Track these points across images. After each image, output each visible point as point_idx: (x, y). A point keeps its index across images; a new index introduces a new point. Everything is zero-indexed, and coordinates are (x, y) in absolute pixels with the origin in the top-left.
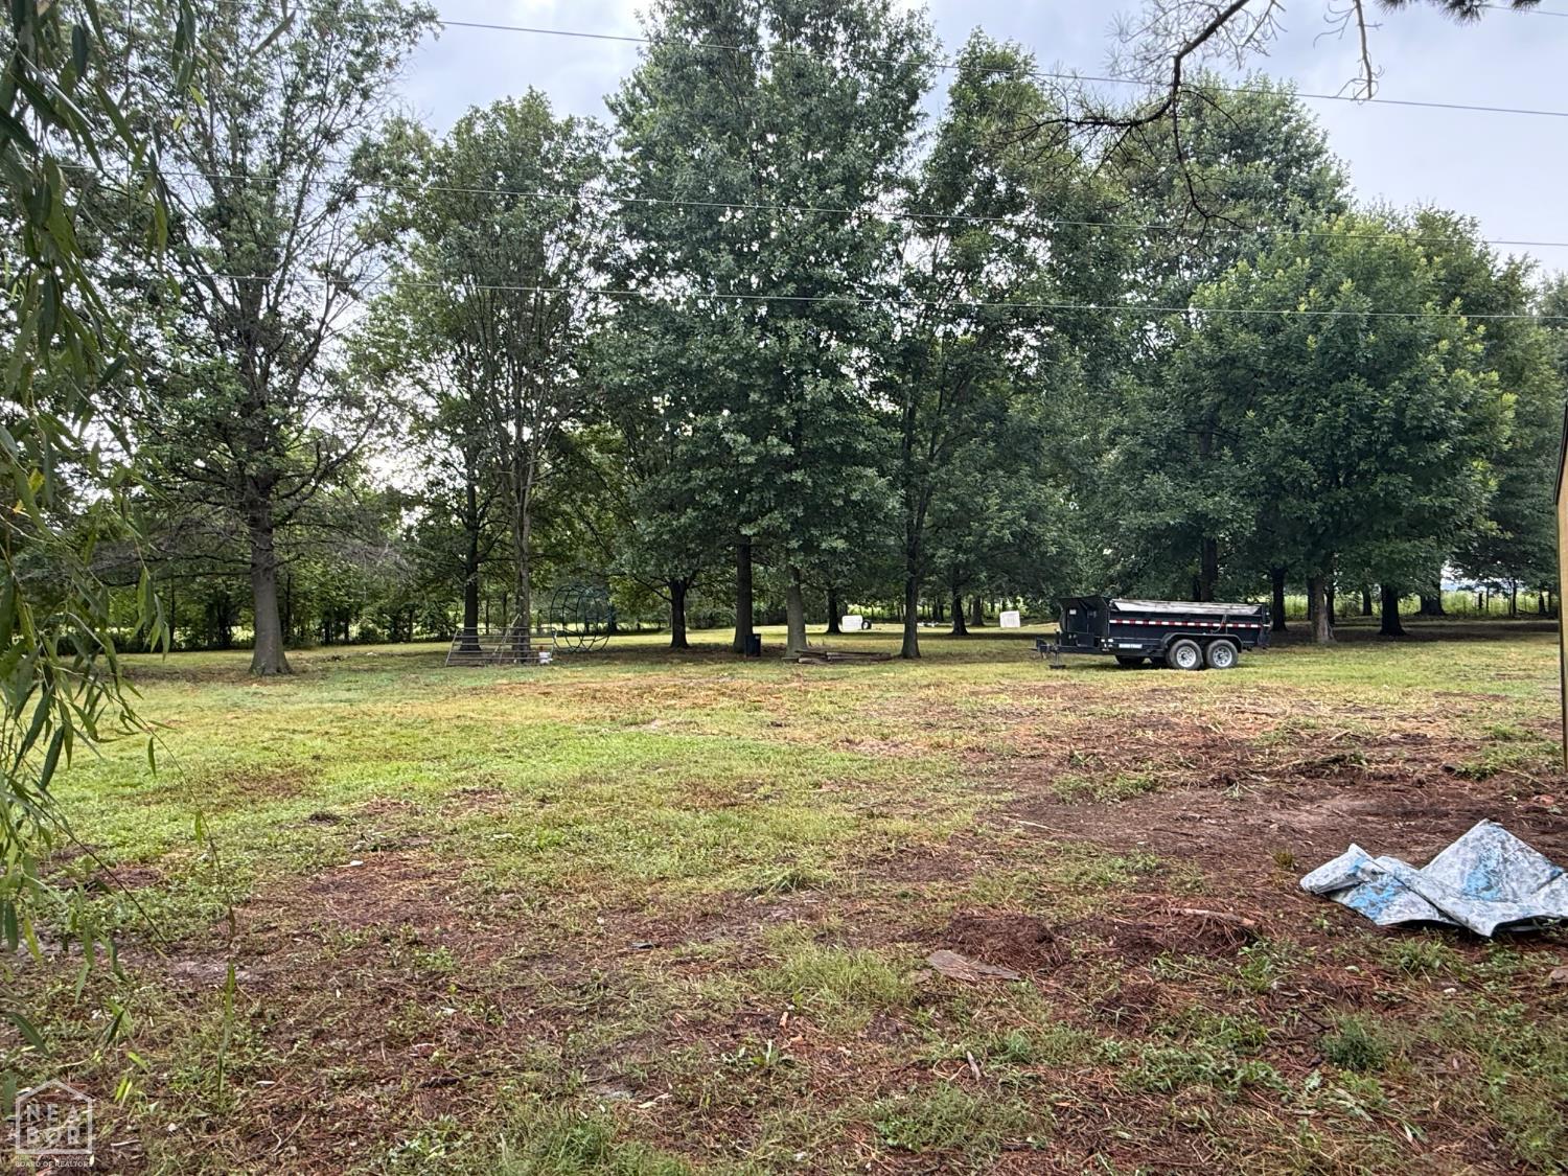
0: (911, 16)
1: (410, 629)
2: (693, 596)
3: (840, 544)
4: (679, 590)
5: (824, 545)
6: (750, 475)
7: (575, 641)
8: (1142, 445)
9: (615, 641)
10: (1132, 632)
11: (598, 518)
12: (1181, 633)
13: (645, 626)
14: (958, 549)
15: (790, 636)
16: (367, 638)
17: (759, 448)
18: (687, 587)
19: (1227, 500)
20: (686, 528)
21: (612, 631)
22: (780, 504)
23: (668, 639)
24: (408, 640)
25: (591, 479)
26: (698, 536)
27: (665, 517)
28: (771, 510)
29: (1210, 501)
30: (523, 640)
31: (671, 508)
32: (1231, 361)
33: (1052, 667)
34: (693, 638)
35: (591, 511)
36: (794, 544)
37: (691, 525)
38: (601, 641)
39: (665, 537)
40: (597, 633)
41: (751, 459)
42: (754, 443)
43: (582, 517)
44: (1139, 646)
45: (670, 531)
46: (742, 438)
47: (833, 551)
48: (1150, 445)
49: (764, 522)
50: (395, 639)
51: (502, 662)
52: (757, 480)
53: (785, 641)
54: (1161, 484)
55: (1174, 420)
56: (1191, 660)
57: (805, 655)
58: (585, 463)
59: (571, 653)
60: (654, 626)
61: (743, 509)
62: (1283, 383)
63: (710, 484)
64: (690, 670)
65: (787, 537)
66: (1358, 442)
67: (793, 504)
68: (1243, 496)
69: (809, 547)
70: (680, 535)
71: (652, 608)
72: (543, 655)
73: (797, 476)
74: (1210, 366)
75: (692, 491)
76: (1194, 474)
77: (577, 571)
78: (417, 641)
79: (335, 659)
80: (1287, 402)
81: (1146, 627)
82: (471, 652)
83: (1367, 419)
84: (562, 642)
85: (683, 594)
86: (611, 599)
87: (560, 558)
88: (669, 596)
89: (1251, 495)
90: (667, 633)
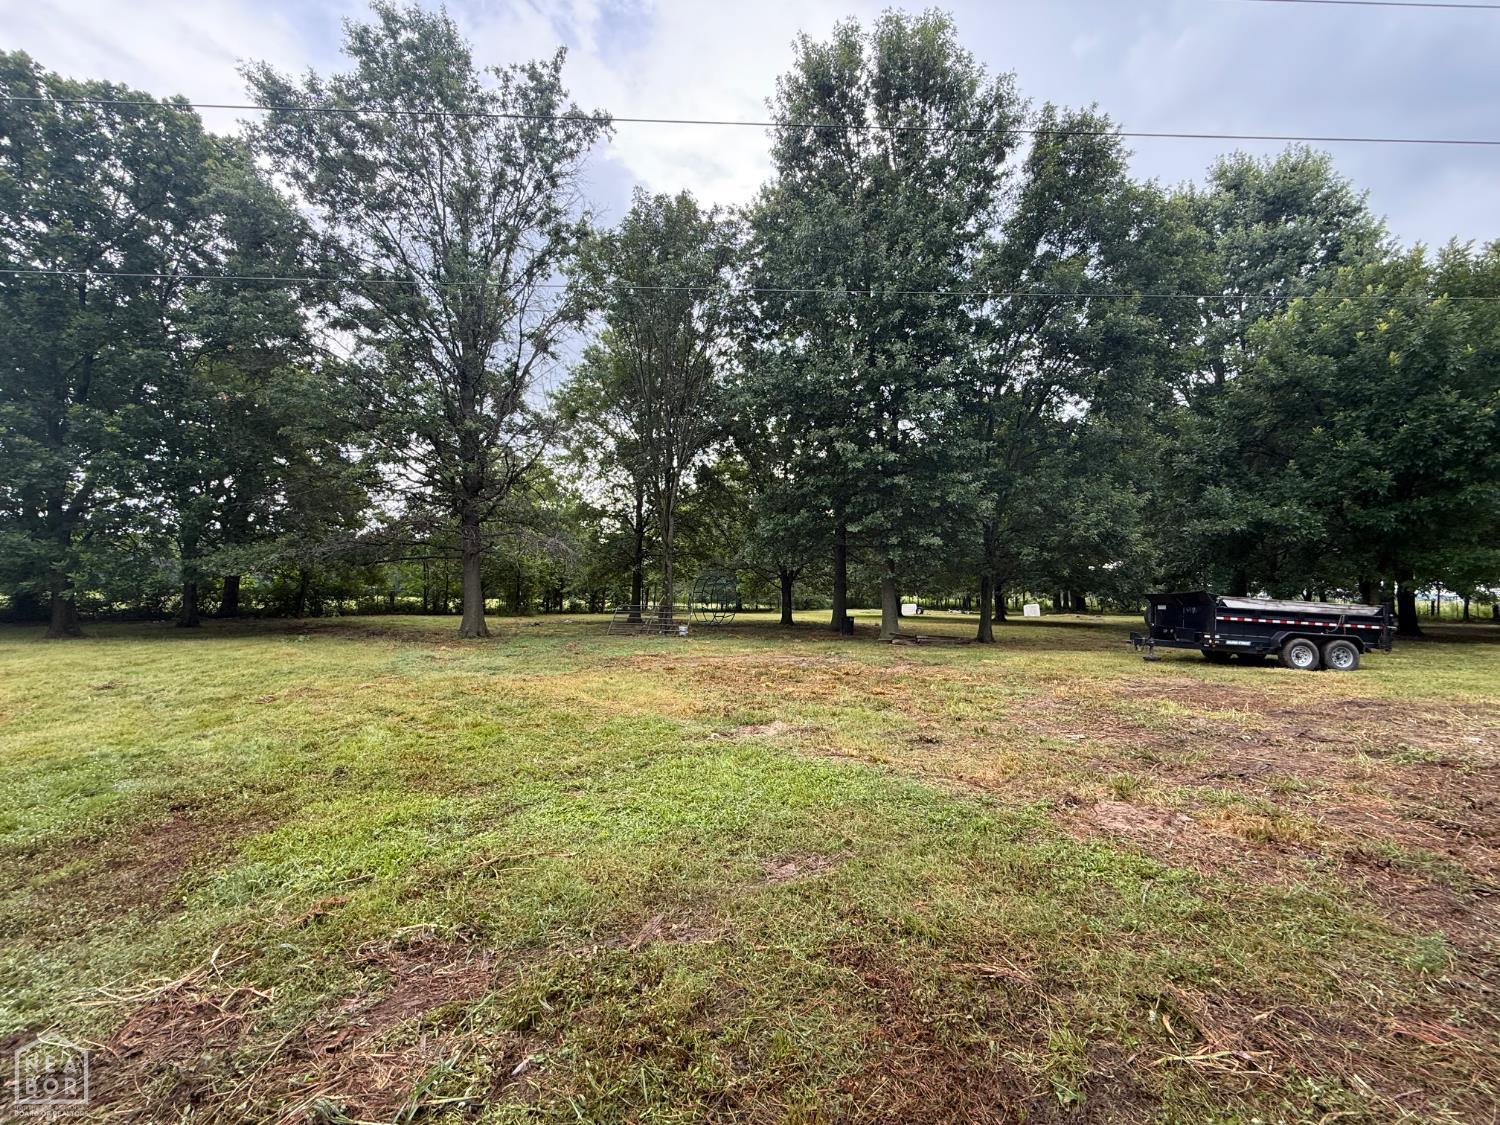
0: (1000, 80)
1: (604, 603)
2: (797, 585)
3: (937, 541)
4: (788, 581)
5: (922, 542)
6: (856, 479)
7: (710, 617)
8: (1198, 462)
9: (740, 617)
10: (1240, 629)
11: (730, 528)
12: (1297, 631)
13: (761, 607)
14: (1043, 548)
15: (883, 617)
16: (575, 609)
17: (865, 456)
18: (794, 579)
19: (1295, 509)
20: (798, 527)
21: (739, 609)
22: (881, 506)
23: (778, 617)
24: (601, 611)
25: (724, 498)
26: (808, 534)
27: (782, 517)
28: (873, 510)
29: (1277, 510)
30: (667, 616)
31: (784, 510)
32: (1295, 383)
33: (1147, 660)
34: (797, 617)
35: (725, 522)
36: (894, 540)
37: (802, 524)
38: (729, 617)
39: (781, 534)
40: (728, 610)
41: (860, 465)
42: (861, 451)
43: (718, 526)
44: (1248, 643)
45: (786, 530)
46: (851, 446)
47: (928, 548)
48: (1205, 462)
49: (868, 521)
50: (593, 610)
51: (650, 632)
52: (862, 484)
53: (880, 622)
54: (1222, 495)
55: (1227, 442)
56: (1307, 660)
57: (897, 637)
58: (719, 485)
59: (706, 625)
60: (767, 607)
61: (848, 510)
62: (1353, 401)
63: (820, 490)
64: (801, 647)
65: (887, 533)
66: (1448, 450)
67: (893, 505)
68: (1309, 505)
69: (905, 544)
70: (794, 533)
71: (766, 594)
72: (683, 628)
73: (899, 480)
74: (1273, 389)
75: (804, 496)
76: (1250, 488)
77: (714, 565)
78: (607, 613)
79: (536, 624)
80: (1358, 417)
81: (1256, 625)
82: (635, 624)
83: (1458, 430)
84: (700, 617)
85: (790, 585)
86: (738, 587)
87: (701, 556)
88: (780, 585)
89: (1319, 505)
90: (778, 612)
